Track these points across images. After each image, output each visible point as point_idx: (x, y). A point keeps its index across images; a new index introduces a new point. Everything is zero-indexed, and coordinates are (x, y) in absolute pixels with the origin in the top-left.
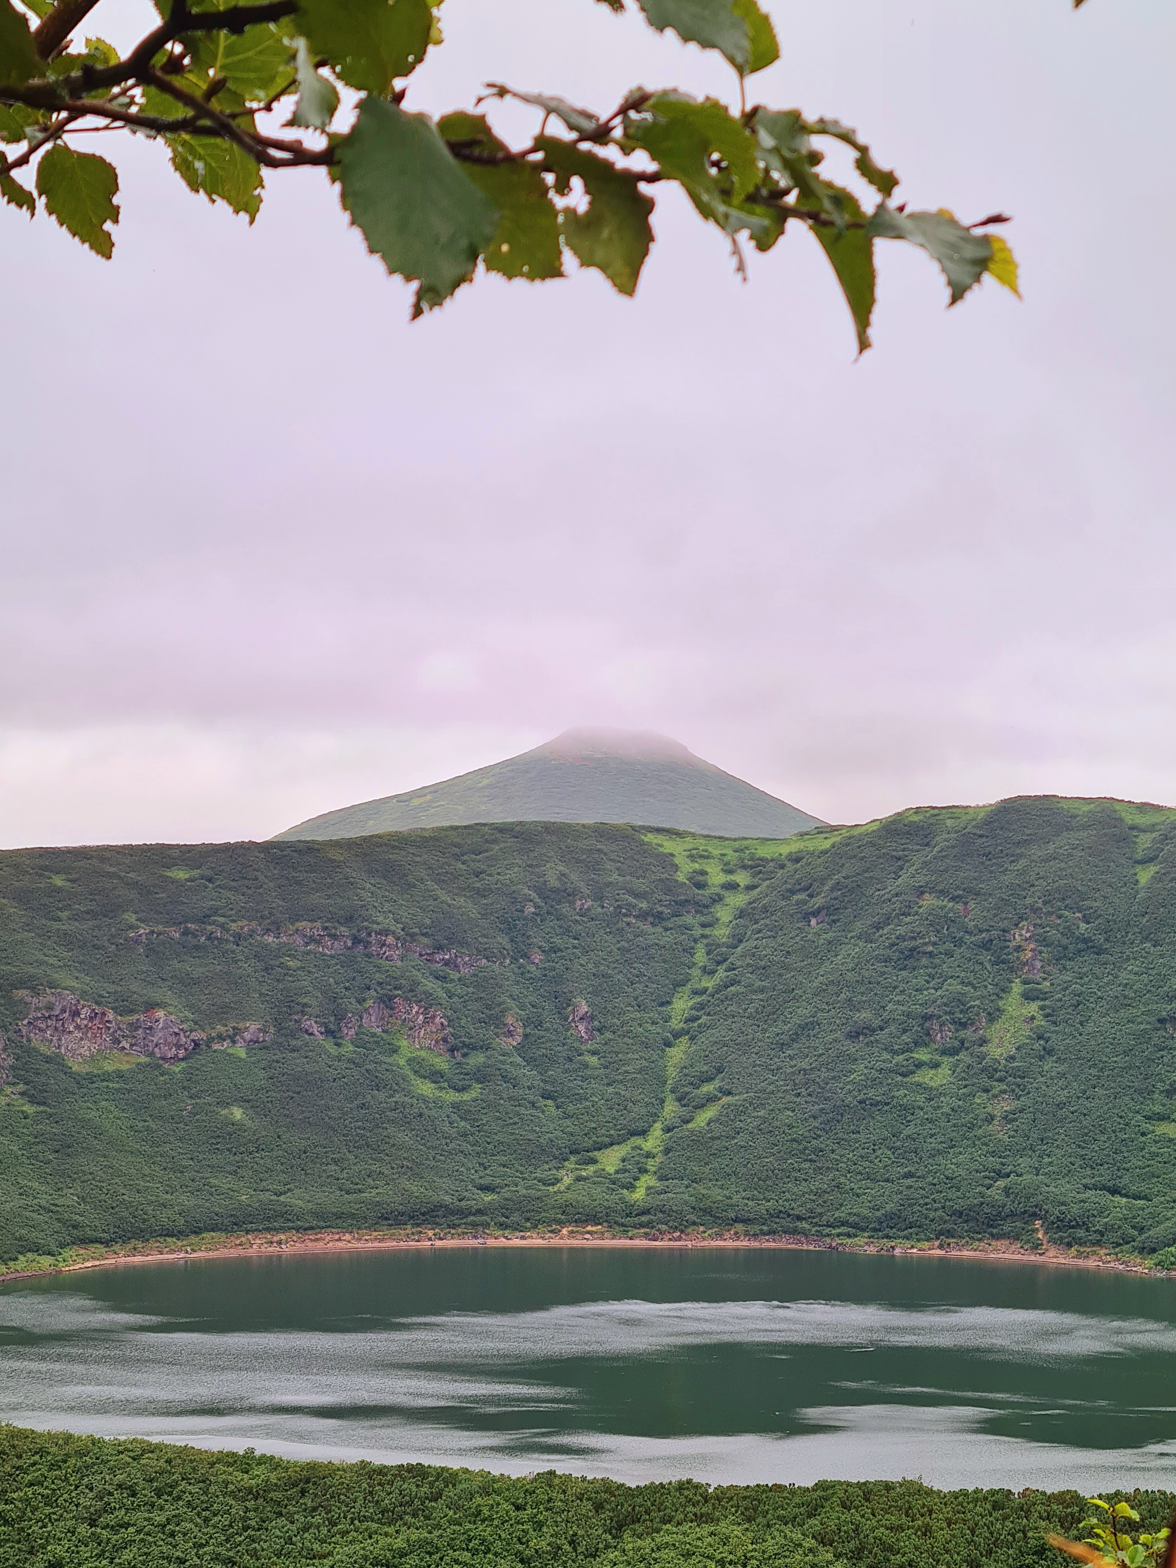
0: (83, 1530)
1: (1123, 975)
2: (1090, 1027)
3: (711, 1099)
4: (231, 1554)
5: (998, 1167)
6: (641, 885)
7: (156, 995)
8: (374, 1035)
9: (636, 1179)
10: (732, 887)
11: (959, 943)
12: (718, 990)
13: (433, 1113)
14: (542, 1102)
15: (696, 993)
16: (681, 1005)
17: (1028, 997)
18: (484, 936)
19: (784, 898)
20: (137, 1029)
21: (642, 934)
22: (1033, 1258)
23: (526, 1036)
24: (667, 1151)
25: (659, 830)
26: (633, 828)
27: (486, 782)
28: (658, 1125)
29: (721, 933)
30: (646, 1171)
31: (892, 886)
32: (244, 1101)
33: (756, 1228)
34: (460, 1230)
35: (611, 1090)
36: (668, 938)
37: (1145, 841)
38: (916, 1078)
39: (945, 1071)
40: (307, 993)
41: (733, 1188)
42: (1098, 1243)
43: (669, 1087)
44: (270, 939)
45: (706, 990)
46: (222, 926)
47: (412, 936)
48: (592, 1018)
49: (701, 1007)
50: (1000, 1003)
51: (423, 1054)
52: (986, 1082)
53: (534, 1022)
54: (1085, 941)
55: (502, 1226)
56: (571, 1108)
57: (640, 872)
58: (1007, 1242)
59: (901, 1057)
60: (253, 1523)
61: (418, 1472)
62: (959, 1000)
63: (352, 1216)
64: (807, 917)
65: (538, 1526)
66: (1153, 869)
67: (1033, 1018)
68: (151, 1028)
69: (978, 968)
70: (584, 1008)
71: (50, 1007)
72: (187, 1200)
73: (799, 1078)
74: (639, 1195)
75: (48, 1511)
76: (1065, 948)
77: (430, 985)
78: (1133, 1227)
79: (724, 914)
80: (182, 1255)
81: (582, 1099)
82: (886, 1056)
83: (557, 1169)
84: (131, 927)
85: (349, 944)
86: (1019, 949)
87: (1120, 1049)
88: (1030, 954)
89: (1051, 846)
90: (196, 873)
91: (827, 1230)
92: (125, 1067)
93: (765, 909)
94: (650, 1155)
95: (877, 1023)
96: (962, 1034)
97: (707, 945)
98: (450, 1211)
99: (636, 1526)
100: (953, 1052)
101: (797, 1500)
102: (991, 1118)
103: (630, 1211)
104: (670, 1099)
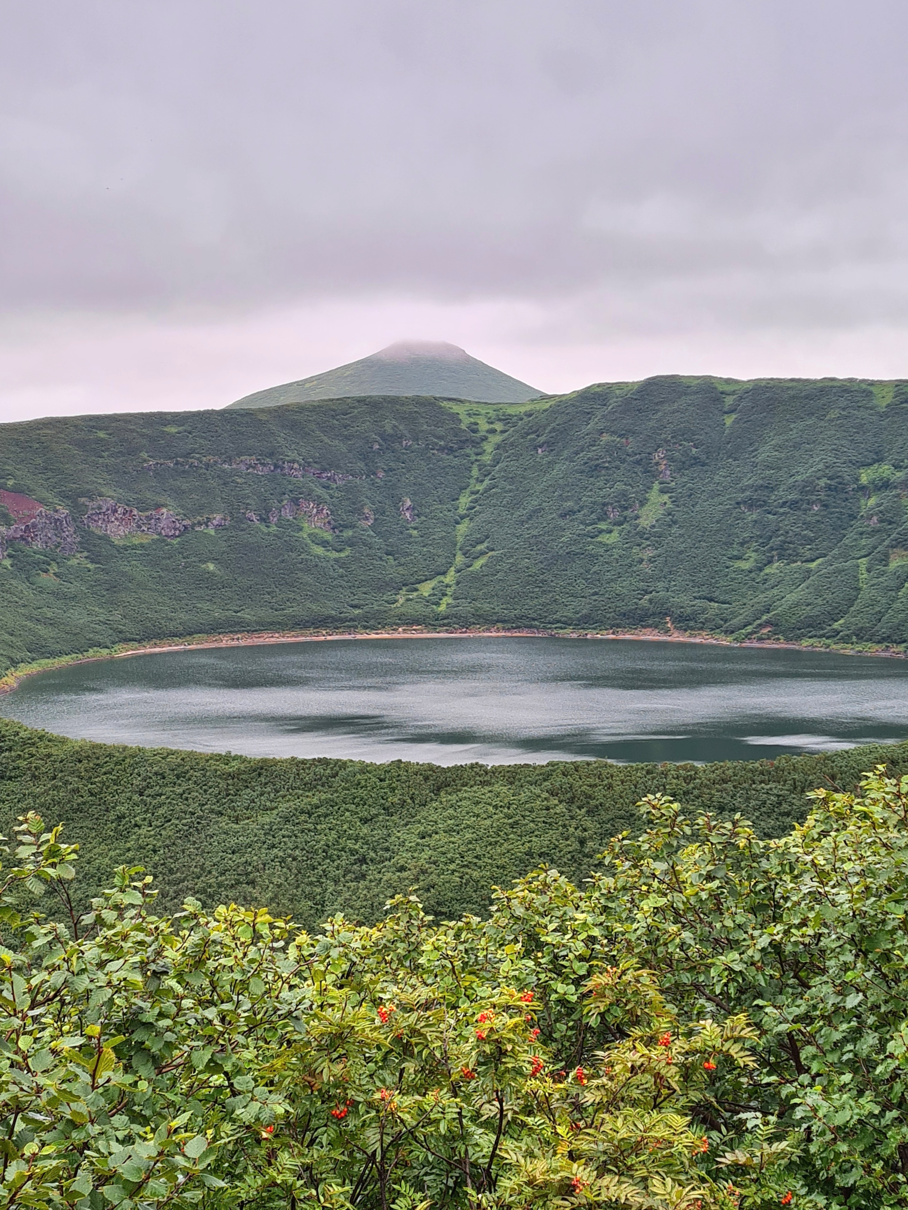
0: (136, 797)
1: (717, 477)
2: (698, 508)
3: (482, 553)
4: (220, 809)
5: (646, 588)
6: (440, 431)
7: (161, 500)
8: (288, 520)
9: (441, 599)
10: (493, 431)
11: (623, 461)
12: (485, 491)
13: (324, 564)
14: (385, 557)
15: (473, 493)
16: (464, 501)
17: (662, 491)
18: (350, 463)
19: (523, 438)
20: (151, 519)
21: (441, 460)
22: (665, 638)
23: (376, 520)
24: (458, 583)
25: (450, 399)
26: (435, 398)
27: (348, 373)
28: (452, 569)
29: (487, 458)
30: (446, 595)
31: (585, 430)
32: (214, 560)
33: (509, 625)
34: (341, 630)
35: (425, 549)
36: (456, 462)
37: (729, 401)
38: (599, 539)
39: (615, 534)
40: (249, 497)
41: (495, 604)
42: (701, 629)
43: (458, 547)
44: (226, 466)
45: (479, 491)
46: (198, 459)
47: (309, 463)
48: (414, 509)
49: (476, 501)
50: (647, 495)
51: (316, 531)
52: (639, 540)
53: (380, 511)
54: (695, 459)
55: (365, 627)
56: (403, 560)
57: (439, 425)
58: (650, 630)
59: (590, 527)
60: (232, 792)
61: (324, 762)
62: (623, 494)
63: (279, 623)
64: (536, 448)
65: (393, 789)
66: (734, 416)
67: (665, 503)
68: (159, 519)
69: (634, 475)
70: (409, 503)
71: (100, 508)
72: (183, 616)
73: (532, 541)
74: (442, 608)
75: (115, 788)
76: (684, 463)
78: (722, 619)
79: (488, 447)
80: (182, 647)
81: (408, 554)
82: (582, 527)
83: (396, 594)
84: (145, 461)
85: (272, 468)
86: (657, 464)
87: (715, 520)
88: (664, 467)
89: (676, 404)
90: (181, 429)
91: (549, 626)
92: (145, 541)
93: (512, 444)
94: (447, 586)
95: (576, 508)
96: (625, 513)
97: (479, 465)
98: (334, 619)
99: (448, 788)
100: (620, 524)
101: (537, 772)
102: (641, 561)
103: (438, 617)
104: (459, 553)
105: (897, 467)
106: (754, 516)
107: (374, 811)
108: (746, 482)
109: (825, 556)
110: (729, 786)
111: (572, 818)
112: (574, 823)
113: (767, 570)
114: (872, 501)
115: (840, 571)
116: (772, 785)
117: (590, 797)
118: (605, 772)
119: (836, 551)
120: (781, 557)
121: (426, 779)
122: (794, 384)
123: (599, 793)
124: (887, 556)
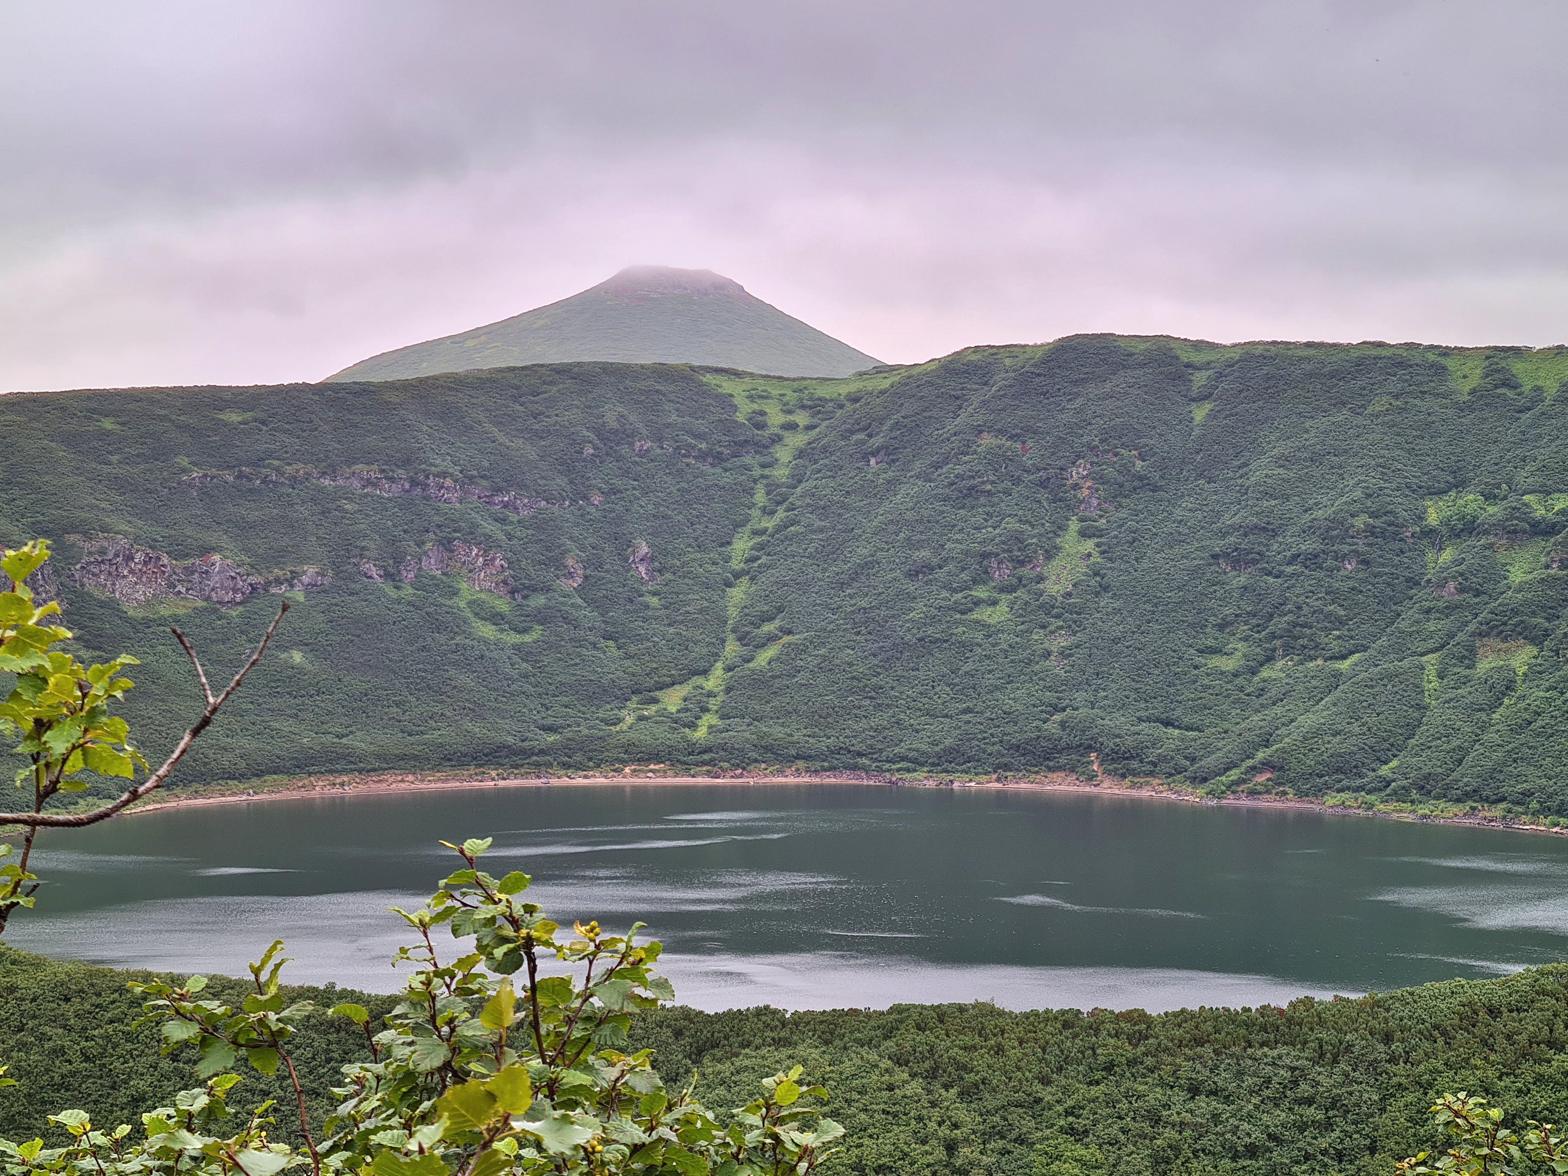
0: (166, 1065)
1: (1178, 511)
2: (1145, 564)
3: (771, 638)
4: (314, 1085)
5: (1055, 701)
6: (701, 425)
7: (211, 538)
8: (433, 578)
9: (698, 718)
10: (791, 427)
11: (1017, 481)
12: (779, 529)
13: (495, 654)
14: (602, 643)
15: (756, 533)
16: (742, 545)
17: (1084, 534)
18: (543, 478)
19: (844, 438)
20: (192, 573)
21: (702, 474)
22: (1088, 789)
23: (586, 577)
24: (728, 690)
25: (717, 372)
26: (692, 368)
27: (541, 322)
28: (719, 665)
29: (781, 473)
30: (708, 710)
31: (951, 426)
32: (302, 645)
33: (818, 765)
34: (523, 770)
35: (672, 630)
36: (727, 479)
37: (1200, 379)
38: (975, 616)
39: (1003, 608)
40: (365, 536)
41: (794, 726)
42: (1151, 774)
43: (729, 627)
44: (327, 482)
45: (766, 529)
46: (277, 469)
47: (470, 478)
48: (652, 559)
49: (760, 547)
50: (1058, 540)
51: (483, 596)
52: (1043, 618)
53: (594, 563)
54: (1141, 478)
55: (566, 766)
56: (632, 649)
57: (699, 414)
58: (1063, 774)
59: (960, 595)
60: (336, 1055)
62: (1018, 538)
63: (415, 757)
64: (865, 457)
66: (1208, 406)
67: (1089, 555)
68: (207, 572)
69: (1035, 506)
70: (644, 549)
71: (103, 552)
72: (247, 744)
73: (860, 616)
74: (701, 734)
75: (129, 1046)
76: (1121, 486)
77: (489, 527)
78: (1186, 758)
79: (783, 454)
80: (244, 797)
81: (642, 639)
82: (945, 594)
83: (620, 708)
84: (184, 471)
85: (407, 486)
86: (1076, 487)
87: (1174, 584)
88: (1087, 492)
89: (1108, 385)
90: (249, 415)
91: (887, 766)
92: (181, 612)
93: (824, 449)
94: (711, 694)
95: (935, 561)
96: (1021, 571)
97: (766, 486)
98: (513, 752)
99: (716, 1051)
100: (1011, 589)
101: (873, 1023)
102: (1047, 654)
103: (692, 749)
104: (731, 638)
105: (1490, 497)
106: (1243, 580)
108: (1228, 520)
109: (1365, 649)
110: (1207, 1051)
111: (933, 1104)
112: (936, 1113)
113: (1265, 673)
114: (1447, 555)
115: (1390, 677)
116: (1282, 1050)
117: (964, 1068)
118: (990, 1025)
119: (1383, 641)
120: (1288, 650)
121: (678, 1034)
122: (1312, 352)
123: (981, 1061)
124: (1472, 651)
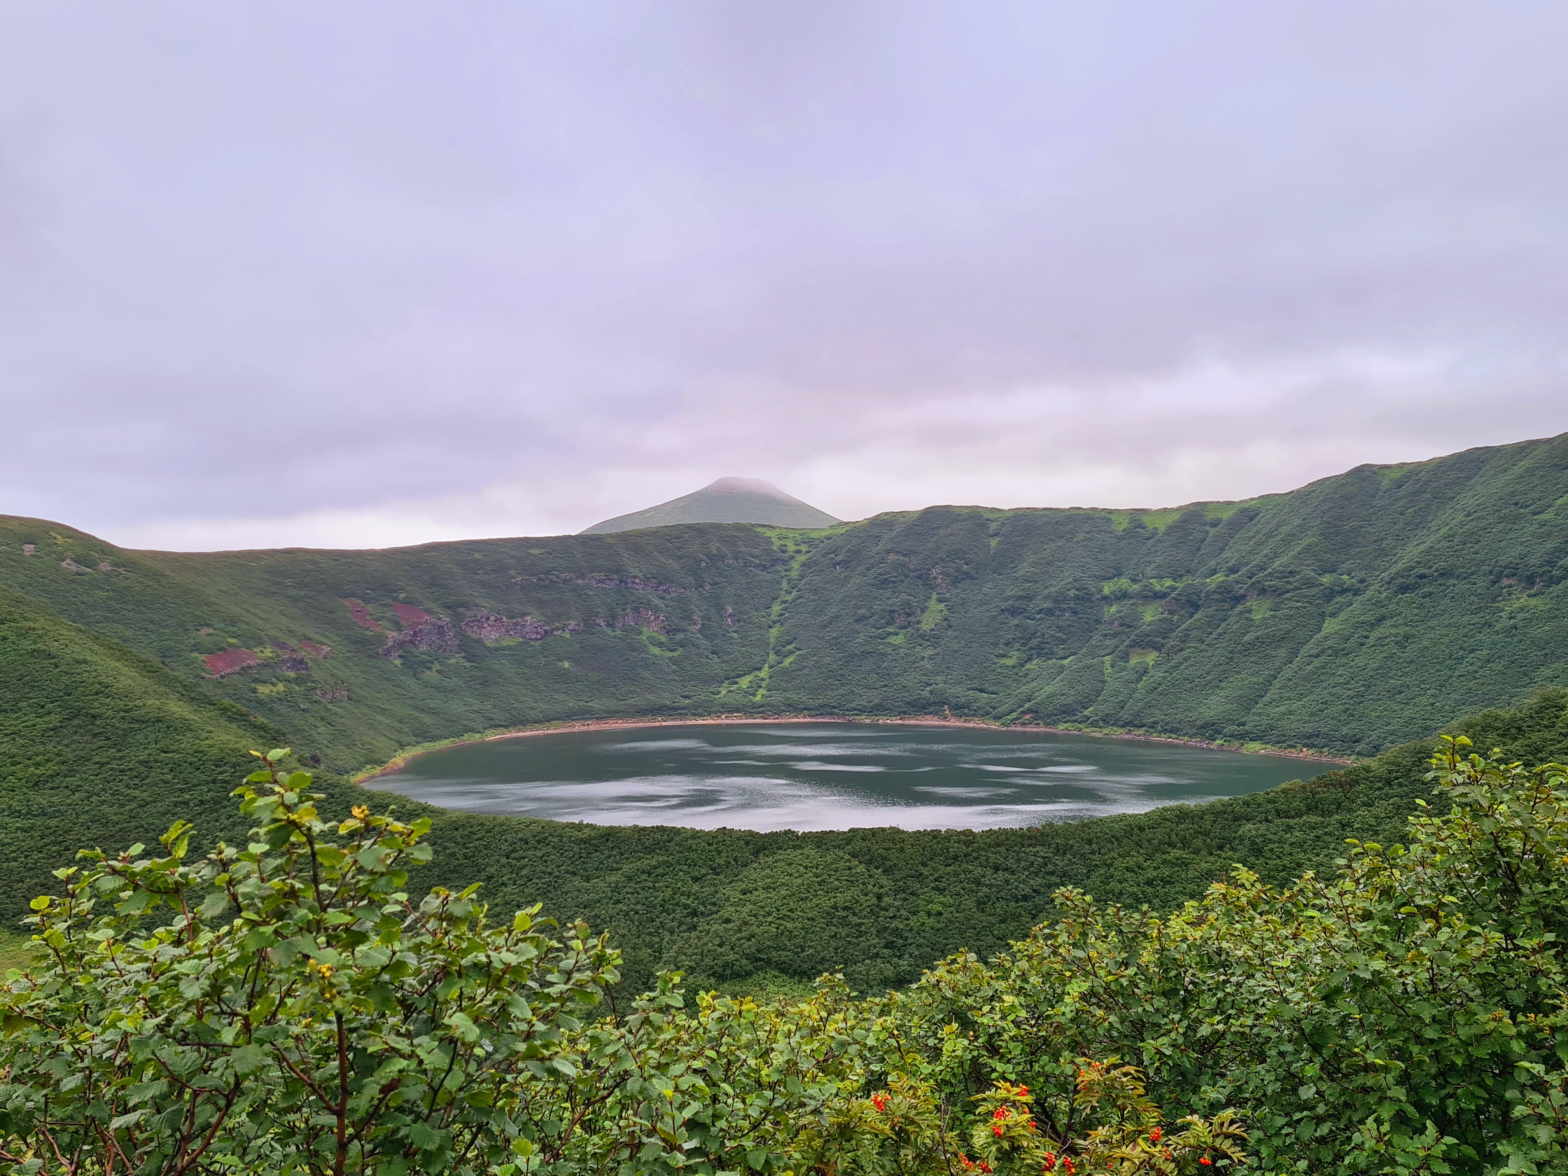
0: (504, 860)
1: (984, 589)
2: (969, 615)
3: (791, 652)
4: (574, 870)
5: (927, 681)
6: (756, 552)
7: (526, 609)
8: (630, 626)
9: (757, 691)
10: (799, 552)
11: (907, 576)
12: (794, 600)
13: (660, 662)
14: (711, 656)
15: (783, 602)
16: (776, 608)
17: (940, 601)
18: (682, 578)
19: (824, 557)
20: (517, 625)
21: (757, 575)
22: (945, 723)
23: (703, 625)
24: (771, 677)
25: (764, 526)
26: (751, 525)
27: (680, 504)
28: (766, 665)
29: (794, 574)
30: (761, 687)
31: (875, 550)
32: (569, 659)
33: (814, 713)
34: (674, 717)
35: (744, 649)
36: (769, 577)
37: (993, 526)
38: (888, 640)
39: (901, 636)
40: (598, 607)
41: (802, 694)
42: (974, 715)
43: (771, 647)
44: (580, 582)
45: (788, 601)
46: (557, 576)
47: (648, 578)
48: (734, 615)
49: (785, 609)
50: (927, 604)
51: (654, 634)
52: (920, 641)
53: (706, 618)
54: (966, 574)
55: (694, 715)
56: (725, 658)
57: (755, 546)
58: (932, 716)
59: (880, 631)
60: (584, 855)
61: (661, 829)
62: (908, 603)
63: (623, 712)
64: (835, 565)
65: (719, 852)
66: (998, 539)
67: (942, 611)
68: (524, 625)
69: (916, 587)
70: (730, 611)
71: (475, 616)
72: (543, 706)
73: (833, 641)
74: (758, 698)
75: (486, 852)
76: (957, 578)
77: (657, 602)
78: (991, 707)
79: (795, 565)
80: (542, 732)
81: (730, 653)
82: (873, 630)
83: (719, 687)
84: (513, 577)
85: (618, 583)
86: (935, 578)
87: (983, 624)
88: (940, 581)
89: (949, 529)
90: (543, 551)
92: (512, 644)
93: (815, 562)
94: (762, 679)
95: (869, 614)
96: (909, 619)
97: (788, 580)
98: (669, 708)
99: (765, 852)
100: (905, 628)
101: (841, 837)
102: (923, 658)
103: (755, 706)
104: (772, 652)
105: (1134, 581)
106: (1016, 622)
107: (703, 871)
108: (1008, 593)
109: (1076, 654)
110: (1003, 849)
111: (871, 876)
112: (872, 881)
113: (1028, 666)
114: (1114, 609)
115: (1088, 667)
116: (1039, 848)
117: (885, 859)
118: (897, 837)
119: (1084, 650)
120: (1039, 655)
121: (747, 843)
122: (1046, 512)
123: (893, 855)
124: (1127, 654)
